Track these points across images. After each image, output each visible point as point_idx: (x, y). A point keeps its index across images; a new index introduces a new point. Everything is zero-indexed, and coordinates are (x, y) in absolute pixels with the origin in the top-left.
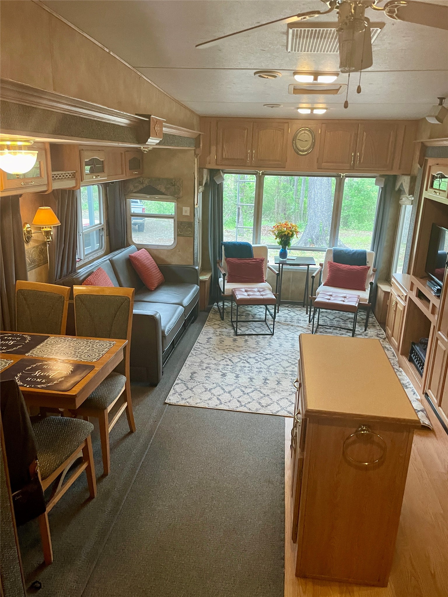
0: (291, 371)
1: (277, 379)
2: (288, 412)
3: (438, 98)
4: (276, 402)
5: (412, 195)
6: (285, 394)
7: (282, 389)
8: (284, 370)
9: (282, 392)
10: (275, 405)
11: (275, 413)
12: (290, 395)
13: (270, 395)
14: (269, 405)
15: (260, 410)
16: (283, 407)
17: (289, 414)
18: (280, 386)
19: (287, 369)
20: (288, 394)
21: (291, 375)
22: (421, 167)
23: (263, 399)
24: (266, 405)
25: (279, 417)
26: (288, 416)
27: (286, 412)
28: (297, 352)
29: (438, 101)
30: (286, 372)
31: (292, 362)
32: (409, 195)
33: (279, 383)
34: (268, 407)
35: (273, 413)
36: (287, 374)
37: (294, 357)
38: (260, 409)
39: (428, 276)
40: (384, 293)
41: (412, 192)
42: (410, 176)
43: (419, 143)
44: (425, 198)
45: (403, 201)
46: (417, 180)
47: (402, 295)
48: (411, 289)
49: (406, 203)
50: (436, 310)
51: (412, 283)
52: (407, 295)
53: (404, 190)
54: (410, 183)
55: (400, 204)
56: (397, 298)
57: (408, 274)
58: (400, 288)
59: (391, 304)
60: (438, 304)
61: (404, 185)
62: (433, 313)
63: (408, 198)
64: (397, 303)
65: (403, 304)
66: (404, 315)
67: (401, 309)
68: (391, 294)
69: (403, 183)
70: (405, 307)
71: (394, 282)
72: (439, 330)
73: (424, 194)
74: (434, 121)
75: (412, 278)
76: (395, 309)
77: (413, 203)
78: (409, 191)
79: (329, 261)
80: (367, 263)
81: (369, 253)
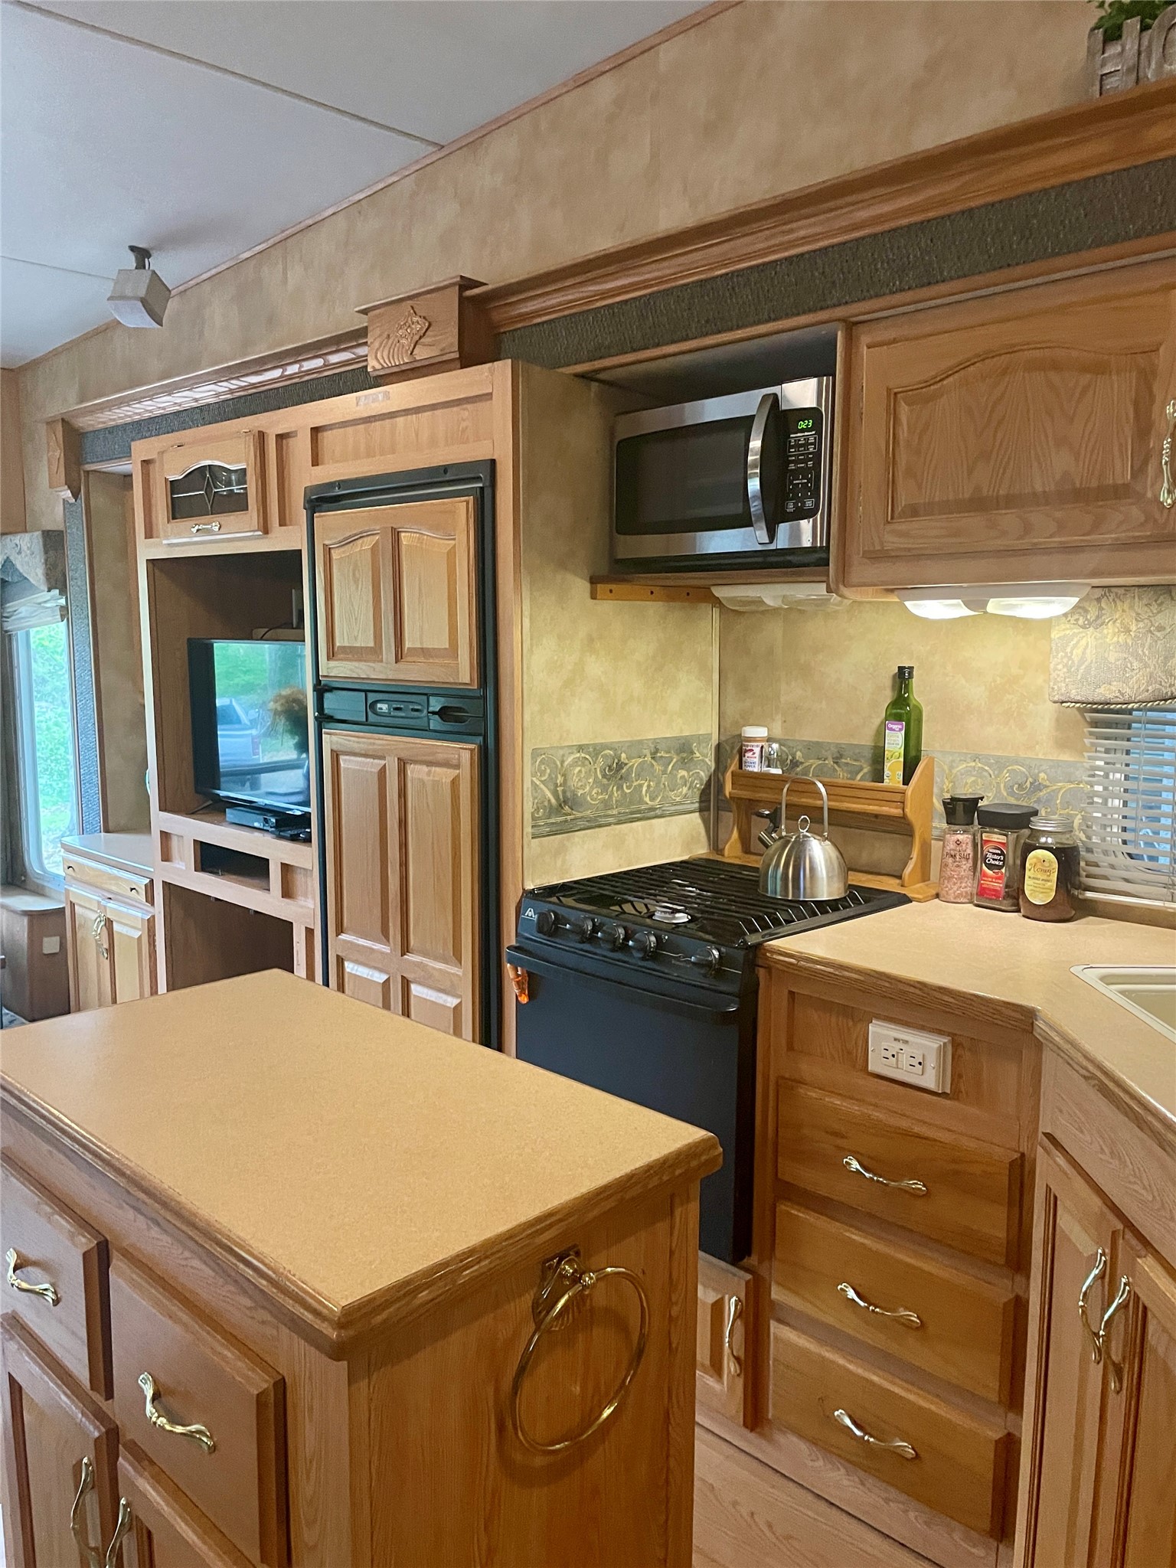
3: (133, 249)
5: (57, 591)
22: (76, 495)
29: (131, 260)
32: (49, 591)
39: (210, 802)
40: (25, 920)
41: (57, 580)
42: (39, 533)
43: (50, 423)
44: (152, 563)
45: (23, 618)
46: (68, 538)
47: (132, 889)
48: (166, 857)
49: (33, 621)
50: (299, 880)
51: (165, 836)
52: (152, 881)
53: (26, 578)
54: (46, 552)
55: (6, 632)
56: (105, 907)
57: (107, 831)
58: (115, 871)
59: (79, 935)
60: (304, 856)
61: (19, 567)
62: (287, 893)
63: (45, 602)
64: (109, 923)
65: (140, 915)
66: (154, 946)
67: (136, 934)
68: (72, 905)
69: (12, 558)
70: (151, 923)
71: (76, 862)
72: (340, 930)
73: (147, 551)
74: (136, 319)
75: (161, 819)
76: (106, 946)
77: (64, 612)
78: (48, 576)
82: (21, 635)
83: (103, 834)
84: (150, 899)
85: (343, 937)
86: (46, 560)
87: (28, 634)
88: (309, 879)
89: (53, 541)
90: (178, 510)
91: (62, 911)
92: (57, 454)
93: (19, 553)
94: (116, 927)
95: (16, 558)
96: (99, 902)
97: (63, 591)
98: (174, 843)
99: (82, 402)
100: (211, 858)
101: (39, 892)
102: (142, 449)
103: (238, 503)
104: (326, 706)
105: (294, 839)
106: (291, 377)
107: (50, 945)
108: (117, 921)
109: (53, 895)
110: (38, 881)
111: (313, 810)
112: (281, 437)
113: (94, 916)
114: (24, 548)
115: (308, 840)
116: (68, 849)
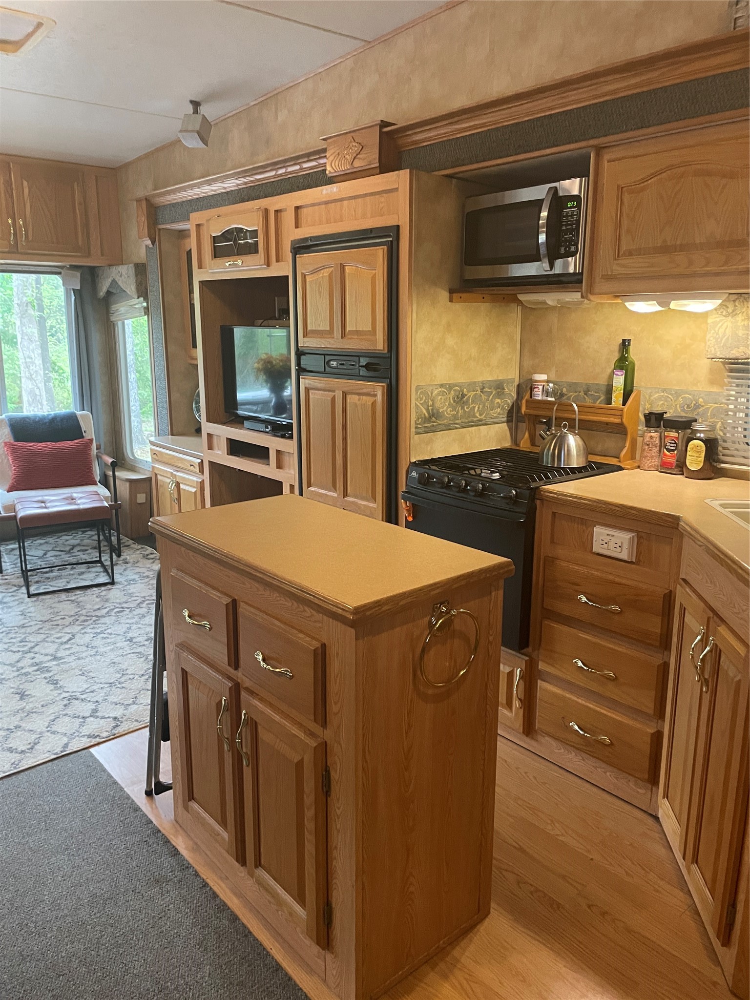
0: (32, 665)
1: (13, 690)
2: (89, 736)
3: (191, 102)
4: (48, 731)
5: (142, 299)
6: (52, 709)
7: (42, 703)
8: (15, 669)
9: (44, 709)
10: (49, 737)
11: (62, 752)
12: (65, 706)
13: (24, 725)
14: (35, 744)
15: (23, 762)
16: (69, 733)
17: (94, 740)
18: (31, 700)
19: (20, 665)
20: (62, 706)
21: (38, 672)
22: (153, 243)
23: (14, 738)
24: (29, 746)
25: (76, 755)
26: (92, 744)
27: (85, 739)
28: (16, 628)
29: (190, 109)
30: (24, 671)
31: (21, 649)
32: (138, 298)
33: (22, 695)
34: (36, 747)
35: (56, 754)
36: (26, 674)
37: (19, 639)
38: (20, 761)
39: (233, 418)
40: (128, 484)
41: (143, 292)
42: (132, 265)
43: (139, 201)
44: (202, 283)
45: (120, 314)
46: (149, 269)
47: (191, 465)
48: (210, 447)
49: (129, 315)
50: (286, 459)
51: (210, 436)
52: (202, 461)
53: (125, 291)
54: (136, 276)
55: (112, 322)
56: (176, 475)
57: (172, 435)
58: (181, 456)
59: (160, 493)
60: (289, 446)
61: (120, 283)
62: (279, 466)
63: (135, 305)
64: (178, 485)
65: (195, 479)
66: (204, 496)
67: (193, 490)
68: (156, 475)
69: (116, 280)
70: (202, 483)
71: (158, 451)
72: (309, 485)
73: (199, 276)
74: (192, 142)
75: (208, 427)
76: (176, 496)
77: (147, 311)
78: (138, 290)
79: (6, 441)
80: (84, 434)
81: (81, 415)
82: (120, 323)
83: (170, 436)
84: (202, 471)
85: (311, 489)
86: (137, 281)
87: (123, 323)
88: (291, 459)
89: (141, 270)
90: (217, 253)
91: (150, 479)
92: (143, 219)
93: (121, 276)
94: (182, 486)
95: (119, 280)
96: (172, 473)
97: (146, 299)
98: (215, 439)
99: (155, 190)
100: (236, 448)
101: (133, 469)
102: (196, 217)
103: (252, 249)
104: (302, 363)
105: (283, 436)
106: (281, 175)
107: (141, 498)
108: (182, 483)
109: (141, 471)
110: (132, 463)
111: (294, 422)
112: (277, 211)
113: (169, 480)
114: (124, 274)
115: (291, 437)
116: (152, 443)
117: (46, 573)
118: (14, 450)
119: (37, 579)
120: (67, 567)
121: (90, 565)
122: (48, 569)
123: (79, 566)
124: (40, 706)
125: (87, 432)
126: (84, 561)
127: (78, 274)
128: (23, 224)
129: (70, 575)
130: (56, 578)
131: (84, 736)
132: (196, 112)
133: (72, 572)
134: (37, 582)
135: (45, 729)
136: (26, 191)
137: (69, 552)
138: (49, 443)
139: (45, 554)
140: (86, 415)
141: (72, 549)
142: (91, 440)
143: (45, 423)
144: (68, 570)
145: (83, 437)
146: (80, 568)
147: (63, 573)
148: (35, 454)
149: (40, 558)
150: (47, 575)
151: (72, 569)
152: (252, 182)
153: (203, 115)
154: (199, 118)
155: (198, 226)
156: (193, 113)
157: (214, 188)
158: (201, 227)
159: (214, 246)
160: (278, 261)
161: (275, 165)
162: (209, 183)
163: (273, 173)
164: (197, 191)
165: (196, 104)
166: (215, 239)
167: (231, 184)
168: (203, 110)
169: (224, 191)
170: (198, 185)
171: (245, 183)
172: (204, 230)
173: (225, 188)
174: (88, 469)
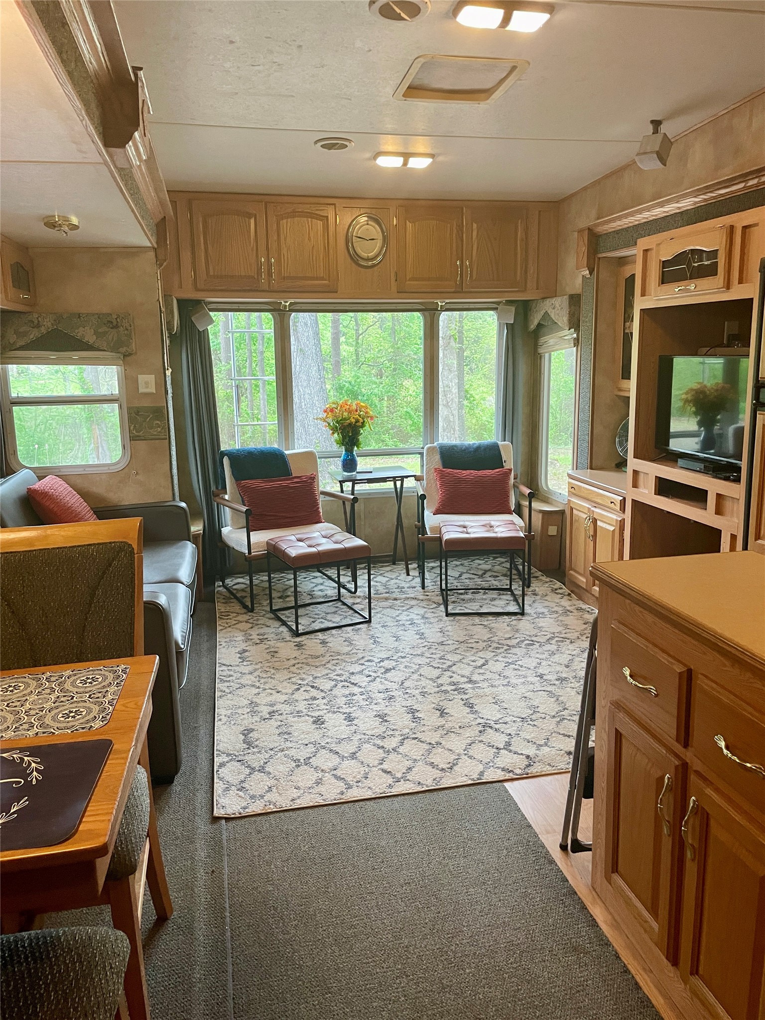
0: (451, 684)
1: (434, 705)
2: (503, 770)
3: (652, 122)
4: (465, 754)
5: (573, 330)
6: (468, 733)
7: (459, 724)
8: (435, 684)
9: (461, 731)
10: (466, 761)
11: (478, 779)
12: (480, 732)
13: (443, 743)
14: (454, 765)
15: (443, 780)
16: (485, 760)
17: (508, 775)
18: (450, 719)
19: (440, 681)
20: (477, 732)
21: (456, 692)
22: (591, 273)
23: (435, 754)
24: (449, 766)
25: (491, 785)
26: (506, 778)
27: (499, 772)
28: (436, 644)
30: (443, 688)
31: (441, 666)
32: (568, 329)
33: (443, 713)
34: (455, 768)
35: (473, 780)
36: (446, 692)
37: (439, 656)
38: (441, 778)
39: (665, 454)
40: (540, 515)
41: (575, 323)
42: (566, 297)
43: (580, 231)
44: (643, 311)
45: (549, 346)
46: (583, 299)
47: (611, 503)
48: (635, 485)
49: (557, 347)
50: (728, 505)
51: (636, 473)
52: (624, 499)
53: (556, 323)
54: (570, 307)
55: (539, 354)
56: (593, 511)
57: (591, 468)
58: (601, 491)
59: (574, 527)
60: (736, 491)
61: (552, 316)
62: (719, 511)
63: (565, 336)
64: (595, 521)
65: (615, 517)
66: (623, 536)
67: (612, 528)
68: (572, 509)
69: (549, 312)
70: (622, 523)
71: (576, 485)
72: (758, 537)
73: (640, 304)
74: (651, 164)
75: (633, 463)
76: (592, 533)
77: (577, 342)
78: (570, 321)
79: (436, 467)
80: (504, 464)
81: (502, 445)
82: (547, 355)
83: (589, 470)
84: (623, 509)
85: (759, 542)
86: (570, 312)
87: (550, 355)
88: (736, 505)
89: (575, 300)
90: (665, 279)
91: (562, 512)
92: (584, 248)
93: (554, 308)
94: (599, 523)
95: (551, 312)
96: (589, 509)
97: (577, 330)
98: (641, 477)
99: (598, 219)
100: (665, 487)
101: (546, 500)
102: (644, 243)
103: (711, 271)
104: (761, 397)
105: (727, 479)
106: (751, 187)
107: (553, 530)
108: (600, 520)
109: (554, 503)
110: (546, 495)
111: (744, 464)
112: (745, 228)
113: (585, 516)
114: (557, 306)
115: (737, 480)
116: (570, 476)
117: (461, 594)
118: (442, 475)
119: (453, 600)
120: (480, 591)
121: (501, 592)
122: (463, 591)
123: (491, 592)
124: (458, 727)
125: (507, 462)
126: (495, 587)
127: (513, 309)
128: (469, 264)
129: (483, 599)
130: (470, 600)
131: (498, 768)
132: (656, 131)
133: (484, 597)
134: (454, 602)
135: (462, 752)
136: (475, 233)
137: (481, 576)
138: (472, 471)
139: (460, 576)
140: (508, 445)
141: (484, 574)
142: (511, 470)
143: (471, 452)
144: (481, 594)
145: (503, 467)
146: (492, 594)
147: (478, 596)
148: (459, 481)
149: (456, 578)
150: (462, 597)
151: (485, 593)
152: (714, 198)
153: (665, 134)
154: (659, 137)
155: (646, 251)
156: (653, 133)
157: (666, 210)
158: (649, 253)
159: (663, 272)
160: (740, 282)
161: (744, 177)
162: (661, 205)
163: (742, 185)
164: (646, 215)
165: (656, 124)
166: (665, 264)
167: (687, 204)
168: (663, 129)
169: (678, 211)
170: (648, 209)
171: (705, 200)
172: (652, 255)
173: (679, 208)
174: (505, 498)
